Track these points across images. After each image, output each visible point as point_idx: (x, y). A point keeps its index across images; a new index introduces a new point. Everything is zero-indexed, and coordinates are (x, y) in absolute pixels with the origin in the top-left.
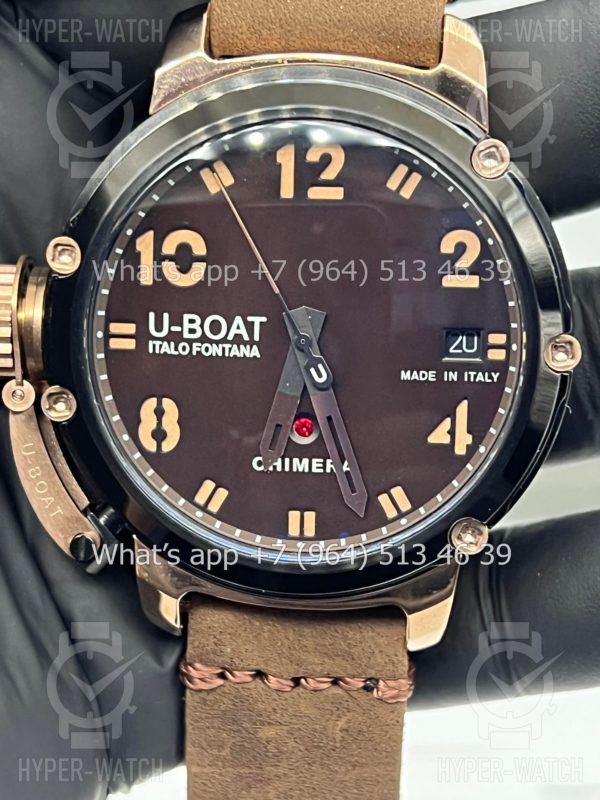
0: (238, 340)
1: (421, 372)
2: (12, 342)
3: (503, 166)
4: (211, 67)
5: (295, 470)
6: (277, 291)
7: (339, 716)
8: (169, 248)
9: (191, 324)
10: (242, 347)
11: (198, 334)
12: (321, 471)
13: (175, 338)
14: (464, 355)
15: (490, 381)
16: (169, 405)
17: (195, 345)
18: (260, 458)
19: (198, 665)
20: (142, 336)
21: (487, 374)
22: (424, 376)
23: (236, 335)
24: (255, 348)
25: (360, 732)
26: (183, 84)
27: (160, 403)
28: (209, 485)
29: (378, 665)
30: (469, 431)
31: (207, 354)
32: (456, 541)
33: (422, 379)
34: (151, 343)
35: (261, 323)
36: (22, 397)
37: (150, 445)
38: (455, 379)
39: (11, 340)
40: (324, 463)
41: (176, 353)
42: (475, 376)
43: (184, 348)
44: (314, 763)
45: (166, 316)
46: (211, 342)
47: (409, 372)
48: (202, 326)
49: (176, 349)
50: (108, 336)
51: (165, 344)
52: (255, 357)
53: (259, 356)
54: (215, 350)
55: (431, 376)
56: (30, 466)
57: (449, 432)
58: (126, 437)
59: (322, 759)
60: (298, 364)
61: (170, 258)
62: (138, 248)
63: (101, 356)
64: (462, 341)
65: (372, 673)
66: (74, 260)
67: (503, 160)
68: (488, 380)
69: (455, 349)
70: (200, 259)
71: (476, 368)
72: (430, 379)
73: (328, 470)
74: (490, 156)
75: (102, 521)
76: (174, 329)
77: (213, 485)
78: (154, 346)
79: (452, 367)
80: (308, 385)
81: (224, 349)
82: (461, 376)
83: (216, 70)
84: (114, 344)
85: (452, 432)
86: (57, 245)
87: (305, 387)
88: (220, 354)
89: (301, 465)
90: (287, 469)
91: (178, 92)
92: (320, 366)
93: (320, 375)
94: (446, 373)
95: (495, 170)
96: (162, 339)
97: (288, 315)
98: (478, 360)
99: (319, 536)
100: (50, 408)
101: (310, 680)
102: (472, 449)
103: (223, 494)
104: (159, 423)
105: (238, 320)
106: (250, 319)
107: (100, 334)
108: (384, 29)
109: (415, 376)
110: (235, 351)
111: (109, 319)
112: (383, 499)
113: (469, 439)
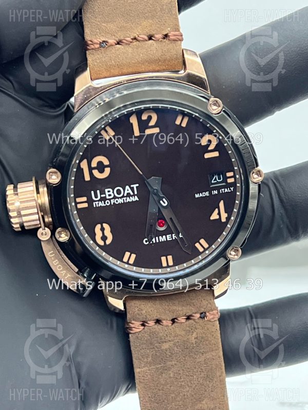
0: (129, 195)
2: (38, 214)
3: (220, 108)
4: (96, 89)
5: (161, 241)
6: (141, 173)
7: (193, 332)
8: (94, 164)
9: (109, 193)
10: (131, 197)
11: (112, 196)
12: (171, 239)
13: (103, 199)
14: (218, 183)
16: (105, 225)
17: (112, 200)
18: (146, 239)
19: (133, 322)
20: (90, 201)
21: (229, 189)
22: (204, 194)
23: (128, 194)
24: (136, 197)
25: (202, 338)
26: (86, 98)
27: (102, 226)
28: (127, 254)
29: (204, 306)
30: (226, 212)
31: (117, 203)
32: (229, 256)
33: (204, 196)
34: (94, 203)
35: (137, 187)
36: (46, 234)
37: (102, 243)
38: (217, 193)
40: (172, 236)
41: (105, 205)
42: (224, 190)
43: (108, 203)
44: (186, 356)
45: (98, 191)
46: (118, 198)
47: (198, 194)
48: (113, 192)
49: (105, 203)
50: (76, 203)
51: (100, 202)
52: (136, 200)
53: (138, 199)
54: (120, 201)
55: (207, 194)
56: (54, 260)
57: (218, 214)
58: (92, 242)
59: (189, 353)
60: (155, 200)
61: (94, 168)
62: (82, 167)
63: (75, 212)
64: (216, 178)
65: (203, 310)
66: (58, 177)
67: (219, 106)
68: (229, 191)
69: (214, 181)
70: (107, 166)
71: (224, 187)
73: (174, 238)
74: (215, 105)
75: (85, 275)
76: (102, 196)
77: (129, 253)
78: (96, 204)
79: (214, 189)
81: (124, 200)
82: (219, 192)
83: (98, 90)
84: (79, 206)
85: (219, 214)
86: (50, 173)
87: (159, 208)
88: (123, 202)
89: (163, 239)
90: (157, 241)
91: (84, 102)
92: (164, 199)
93: (164, 203)
94: (213, 191)
95: (217, 110)
96: (98, 201)
97: (147, 182)
98: (224, 184)
99: (175, 265)
100: (60, 237)
101: (179, 319)
102: (228, 219)
103: (133, 256)
104: (103, 233)
105: (127, 187)
106: (132, 186)
107: (73, 204)
108: (160, 61)
109: (201, 195)
110: (128, 200)
111: (75, 197)
112: (197, 245)
113: (226, 215)
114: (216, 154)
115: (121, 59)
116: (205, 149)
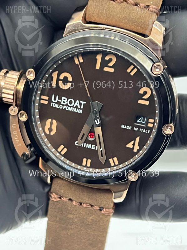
0: (77, 107)
1: (128, 126)
4: (83, 26)
5: (87, 147)
6: (89, 96)
7: (91, 216)
8: (62, 77)
9: (64, 100)
10: (77, 109)
11: (66, 103)
12: (94, 149)
13: (59, 103)
14: (141, 123)
15: (147, 132)
16: (54, 121)
17: (64, 106)
18: (78, 142)
19: (54, 194)
20: (50, 101)
21: (146, 130)
22: (128, 127)
24: (81, 110)
25: (96, 221)
26: (74, 29)
27: (52, 121)
29: (104, 204)
30: (138, 146)
31: (67, 110)
32: (129, 177)
33: (127, 128)
34: (52, 103)
35: (84, 104)
36: (14, 111)
37: (48, 132)
39: (13, 95)
40: (95, 147)
41: (58, 108)
42: (143, 130)
43: (61, 107)
45: (57, 97)
46: (69, 106)
47: (124, 126)
48: (67, 101)
49: (59, 106)
50: (40, 99)
51: (56, 104)
52: (81, 113)
53: (82, 113)
54: (70, 109)
55: (130, 128)
56: (14, 131)
57: (133, 145)
58: (41, 129)
60: (92, 118)
61: (61, 80)
62: (53, 75)
63: (37, 104)
64: (141, 119)
65: (102, 206)
66: (34, 76)
67: (160, 70)
69: (139, 121)
70: (70, 82)
71: (144, 128)
72: (130, 129)
73: (96, 149)
74: (157, 68)
75: (32, 150)
76: (60, 101)
77: (63, 147)
78: (53, 104)
79: (137, 126)
80: (94, 124)
81: (72, 109)
82: (139, 130)
83: (84, 27)
84: (42, 102)
85: (134, 145)
86: (29, 71)
87: (93, 125)
88: (71, 110)
89: (89, 146)
90: (85, 146)
91: (72, 32)
92: (98, 120)
93: (98, 122)
94: (135, 128)
97: (92, 103)
98: (145, 126)
99: (91, 167)
100: (21, 117)
101: (85, 204)
102: (138, 151)
103: (66, 149)
104: (51, 126)
105: (78, 102)
106: (81, 102)
107: (38, 98)
108: (136, 22)
109: (126, 127)
110: (75, 110)
111: (41, 94)
112: (111, 160)
113: (138, 148)
114: (147, 103)
115: (111, 11)
116: (141, 97)
